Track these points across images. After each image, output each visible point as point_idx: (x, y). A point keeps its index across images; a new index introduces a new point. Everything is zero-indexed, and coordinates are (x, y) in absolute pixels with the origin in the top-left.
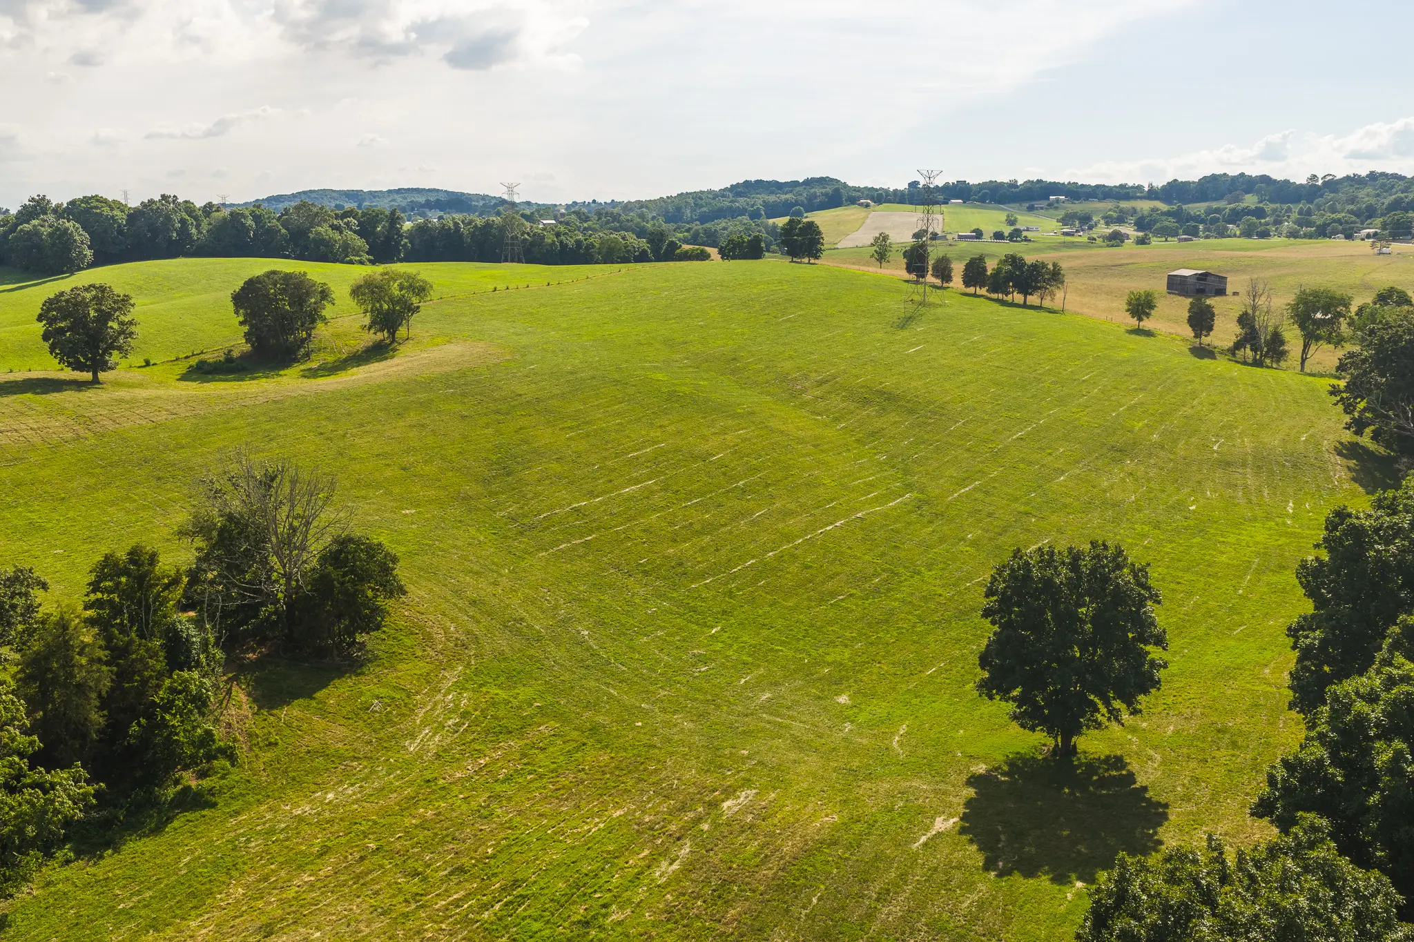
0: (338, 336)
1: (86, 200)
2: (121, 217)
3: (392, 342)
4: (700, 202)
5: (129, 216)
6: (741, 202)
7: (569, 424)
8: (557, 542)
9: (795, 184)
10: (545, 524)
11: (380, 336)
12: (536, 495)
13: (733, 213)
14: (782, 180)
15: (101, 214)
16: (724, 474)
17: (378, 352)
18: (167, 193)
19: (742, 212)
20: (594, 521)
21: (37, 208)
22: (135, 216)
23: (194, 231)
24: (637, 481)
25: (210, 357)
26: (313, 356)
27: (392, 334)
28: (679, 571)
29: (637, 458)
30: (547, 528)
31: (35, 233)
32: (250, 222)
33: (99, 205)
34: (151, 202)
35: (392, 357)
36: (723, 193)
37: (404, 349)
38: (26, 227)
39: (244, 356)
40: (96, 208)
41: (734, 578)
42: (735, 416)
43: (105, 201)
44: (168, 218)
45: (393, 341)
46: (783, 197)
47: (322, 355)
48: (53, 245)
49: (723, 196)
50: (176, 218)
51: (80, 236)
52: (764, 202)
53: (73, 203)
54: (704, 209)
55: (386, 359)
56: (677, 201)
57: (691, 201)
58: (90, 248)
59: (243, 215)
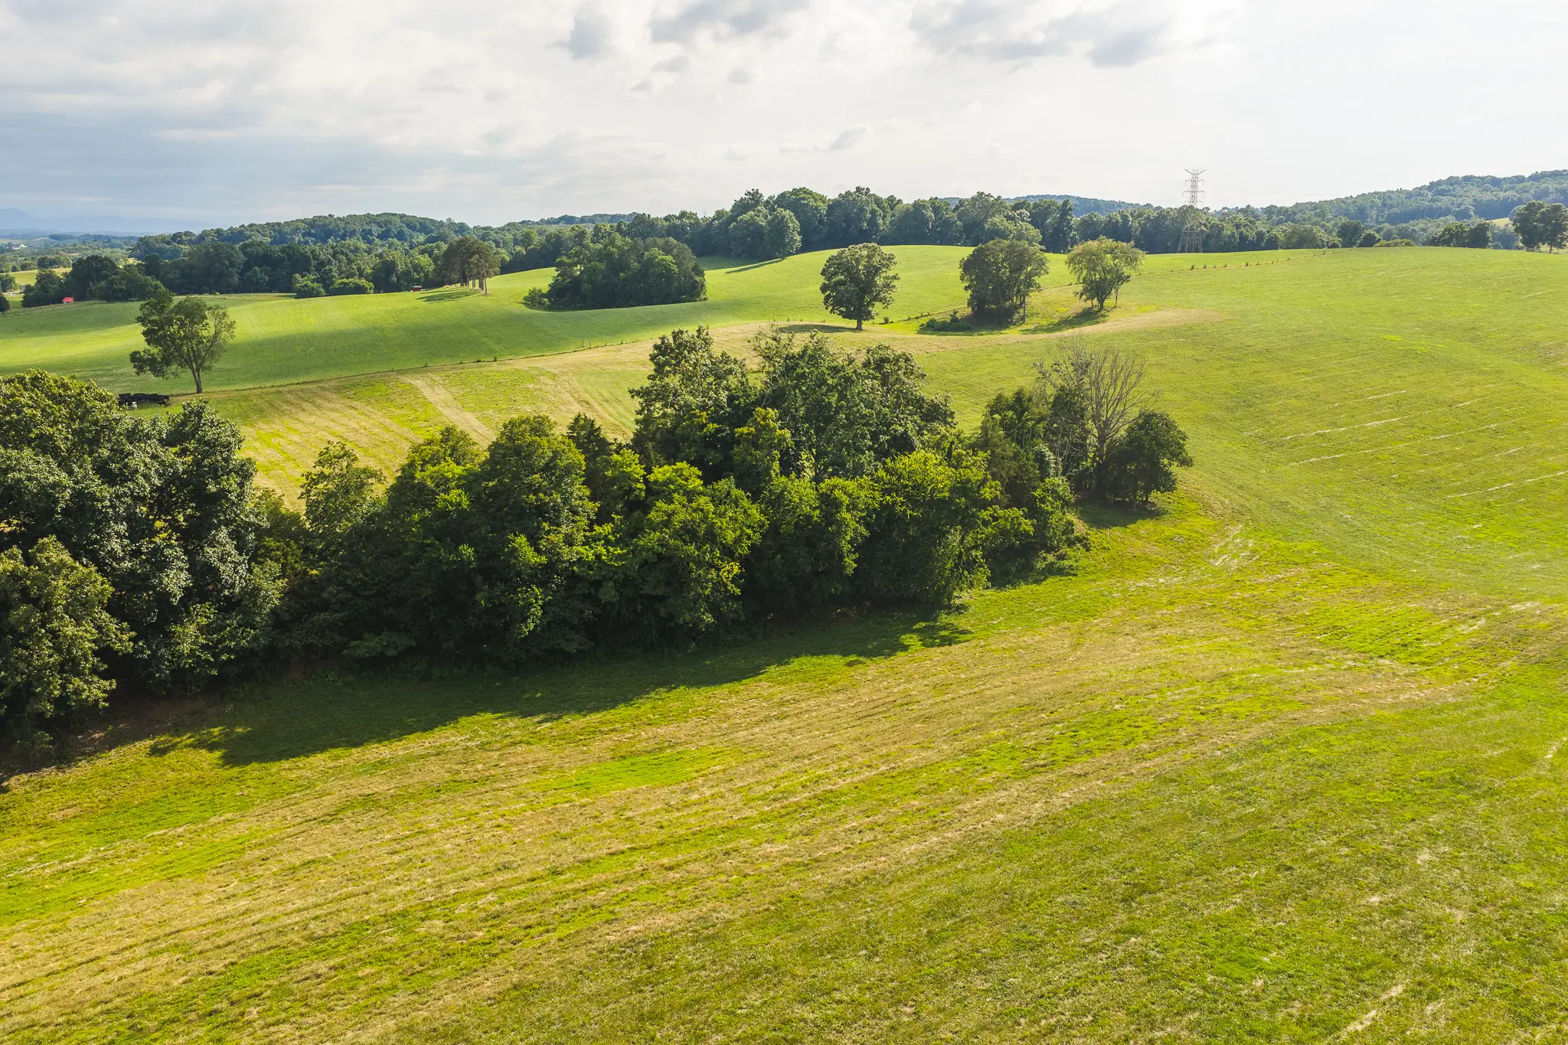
0: (1049, 304)
1: (795, 192)
2: (823, 208)
3: (1100, 310)
4: (1389, 202)
5: (830, 207)
6: (1444, 201)
7: (1303, 370)
8: (1308, 457)
9: (1520, 179)
10: (1293, 443)
11: (1089, 304)
12: (1280, 422)
13: (1432, 214)
14: (1500, 175)
15: (807, 205)
16: (1474, 418)
17: (1087, 316)
18: (862, 186)
19: (1446, 212)
20: (1341, 444)
21: (753, 200)
22: (834, 206)
23: (881, 221)
24: (1380, 418)
25: (939, 318)
26: (1027, 320)
27: (1101, 301)
28: (1433, 485)
29: (1378, 400)
30: (1295, 446)
31: (752, 222)
32: (930, 214)
33: (807, 196)
34: (848, 193)
35: (1104, 322)
36: (1419, 192)
37: (1113, 316)
38: (746, 217)
39: (966, 319)
40: (804, 199)
41: (1492, 494)
42: (1481, 372)
43: (811, 193)
44: (862, 210)
45: (1102, 307)
46: (1502, 195)
47: (1035, 320)
48: (771, 231)
49: (1420, 195)
50: (868, 209)
51: (794, 224)
52: (1475, 200)
53: (783, 195)
54: (1396, 210)
55: (1098, 323)
56: (1360, 202)
57: (1379, 202)
58: (799, 234)
59: (924, 206)
